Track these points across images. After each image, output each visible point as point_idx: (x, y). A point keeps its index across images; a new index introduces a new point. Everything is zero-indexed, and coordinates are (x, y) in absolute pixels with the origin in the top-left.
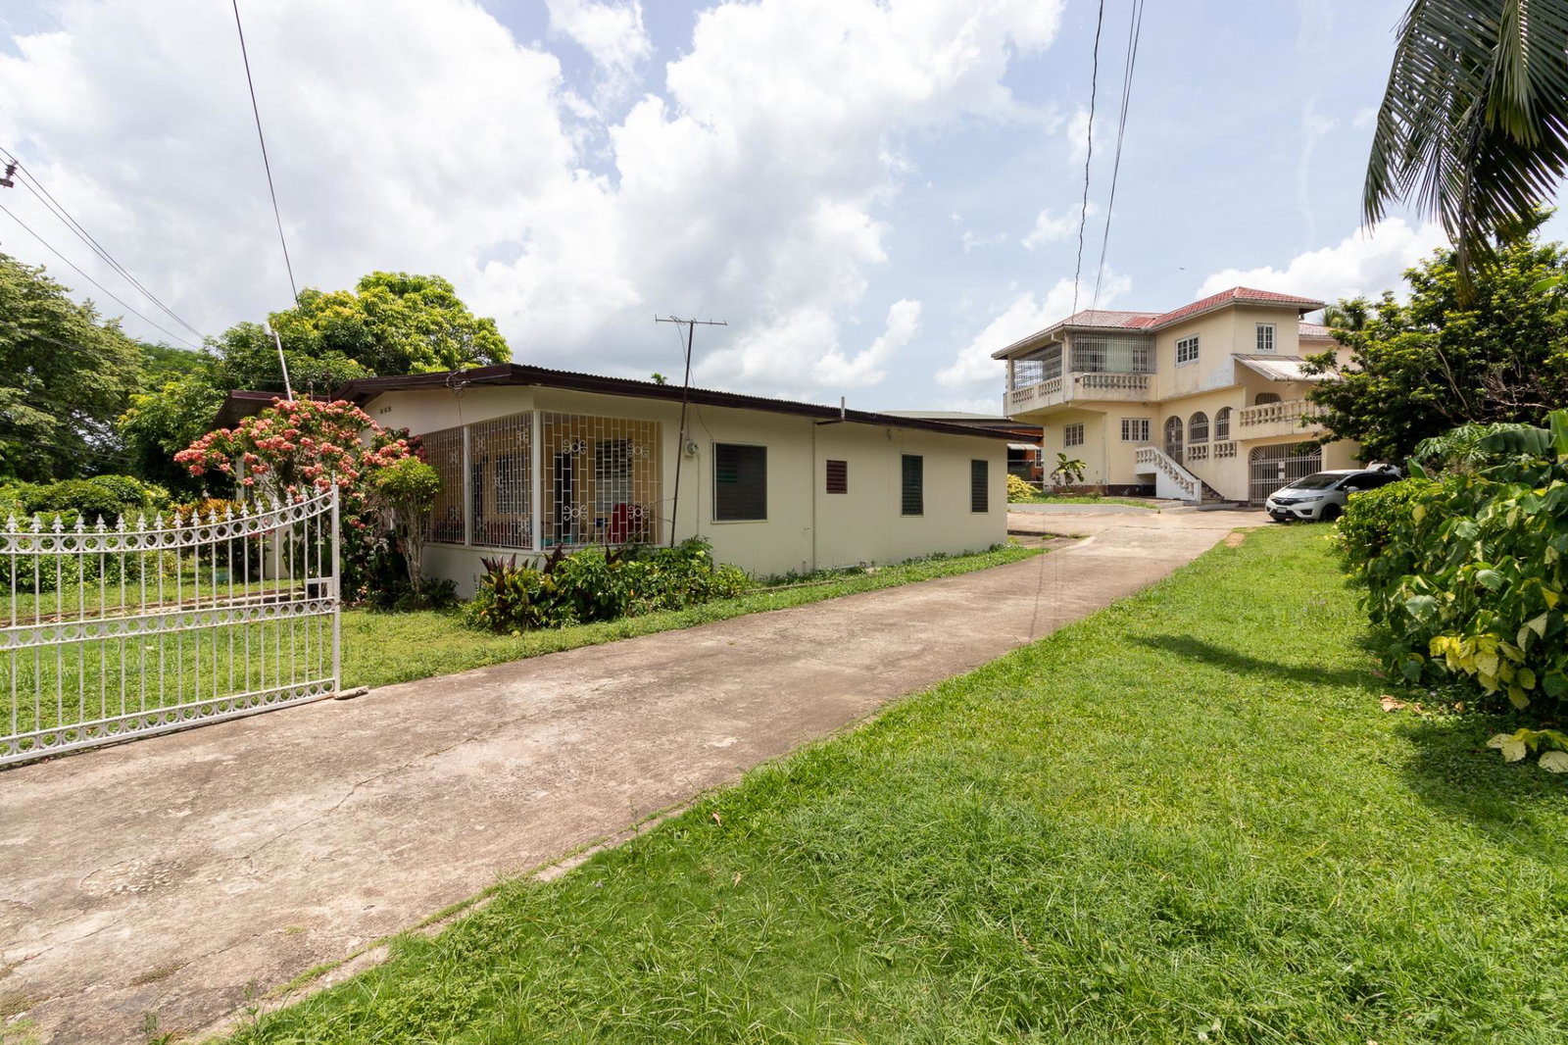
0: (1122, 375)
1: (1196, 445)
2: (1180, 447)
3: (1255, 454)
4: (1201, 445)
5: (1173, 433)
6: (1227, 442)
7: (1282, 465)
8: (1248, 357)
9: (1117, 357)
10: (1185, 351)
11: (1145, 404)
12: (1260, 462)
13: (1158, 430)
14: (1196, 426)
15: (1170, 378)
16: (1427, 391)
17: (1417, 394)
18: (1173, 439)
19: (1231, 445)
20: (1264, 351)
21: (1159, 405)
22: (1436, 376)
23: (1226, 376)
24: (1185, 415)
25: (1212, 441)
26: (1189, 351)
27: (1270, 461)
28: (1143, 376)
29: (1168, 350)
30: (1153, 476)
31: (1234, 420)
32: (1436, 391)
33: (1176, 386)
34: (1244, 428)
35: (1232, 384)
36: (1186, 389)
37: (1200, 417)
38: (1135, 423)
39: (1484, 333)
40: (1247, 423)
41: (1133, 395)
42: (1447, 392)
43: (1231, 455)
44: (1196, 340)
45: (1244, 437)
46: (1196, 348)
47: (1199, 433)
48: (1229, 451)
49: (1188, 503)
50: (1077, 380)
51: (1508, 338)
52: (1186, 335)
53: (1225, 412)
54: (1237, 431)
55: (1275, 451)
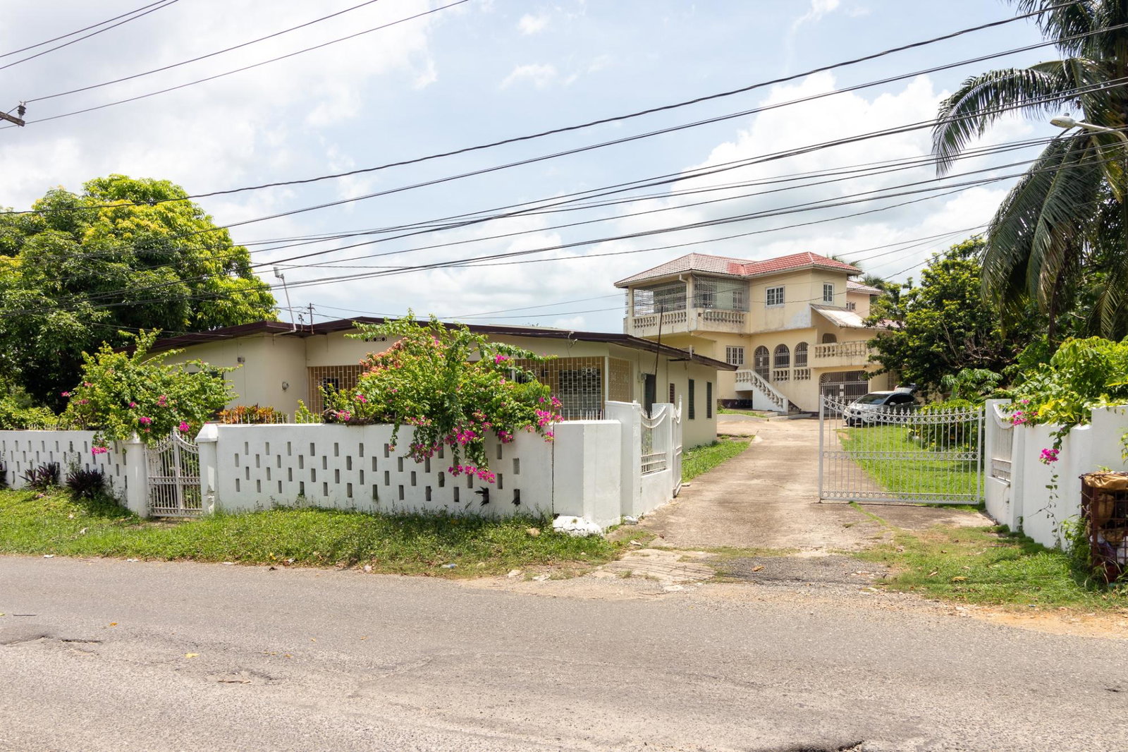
0: (728, 312)
1: (779, 370)
2: (767, 370)
3: (823, 378)
4: (783, 369)
5: (761, 359)
6: (804, 368)
7: (842, 387)
8: (820, 307)
9: (724, 297)
10: (773, 297)
11: (741, 335)
12: (827, 384)
13: (749, 357)
14: (779, 355)
15: (760, 317)
16: (938, 347)
17: (934, 348)
18: (761, 364)
19: (807, 371)
20: (827, 303)
21: (750, 337)
22: (942, 338)
23: (805, 320)
24: (772, 346)
25: (792, 367)
26: (776, 297)
27: (834, 384)
28: (742, 313)
29: (759, 294)
30: (750, 393)
31: (811, 352)
32: (943, 347)
33: (766, 324)
34: (818, 359)
35: (810, 325)
36: (774, 326)
37: (782, 348)
38: (735, 350)
39: (961, 314)
40: (820, 356)
41: (734, 329)
42: (948, 348)
43: (807, 378)
44: (782, 289)
45: (817, 366)
46: (781, 296)
47: (782, 360)
48: (804, 375)
49: (780, 414)
50: (699, 315)
51: (973, 318)
52: (774, 285)
53: (803, 346)
54: (813, 361)
55: (838, 376)
